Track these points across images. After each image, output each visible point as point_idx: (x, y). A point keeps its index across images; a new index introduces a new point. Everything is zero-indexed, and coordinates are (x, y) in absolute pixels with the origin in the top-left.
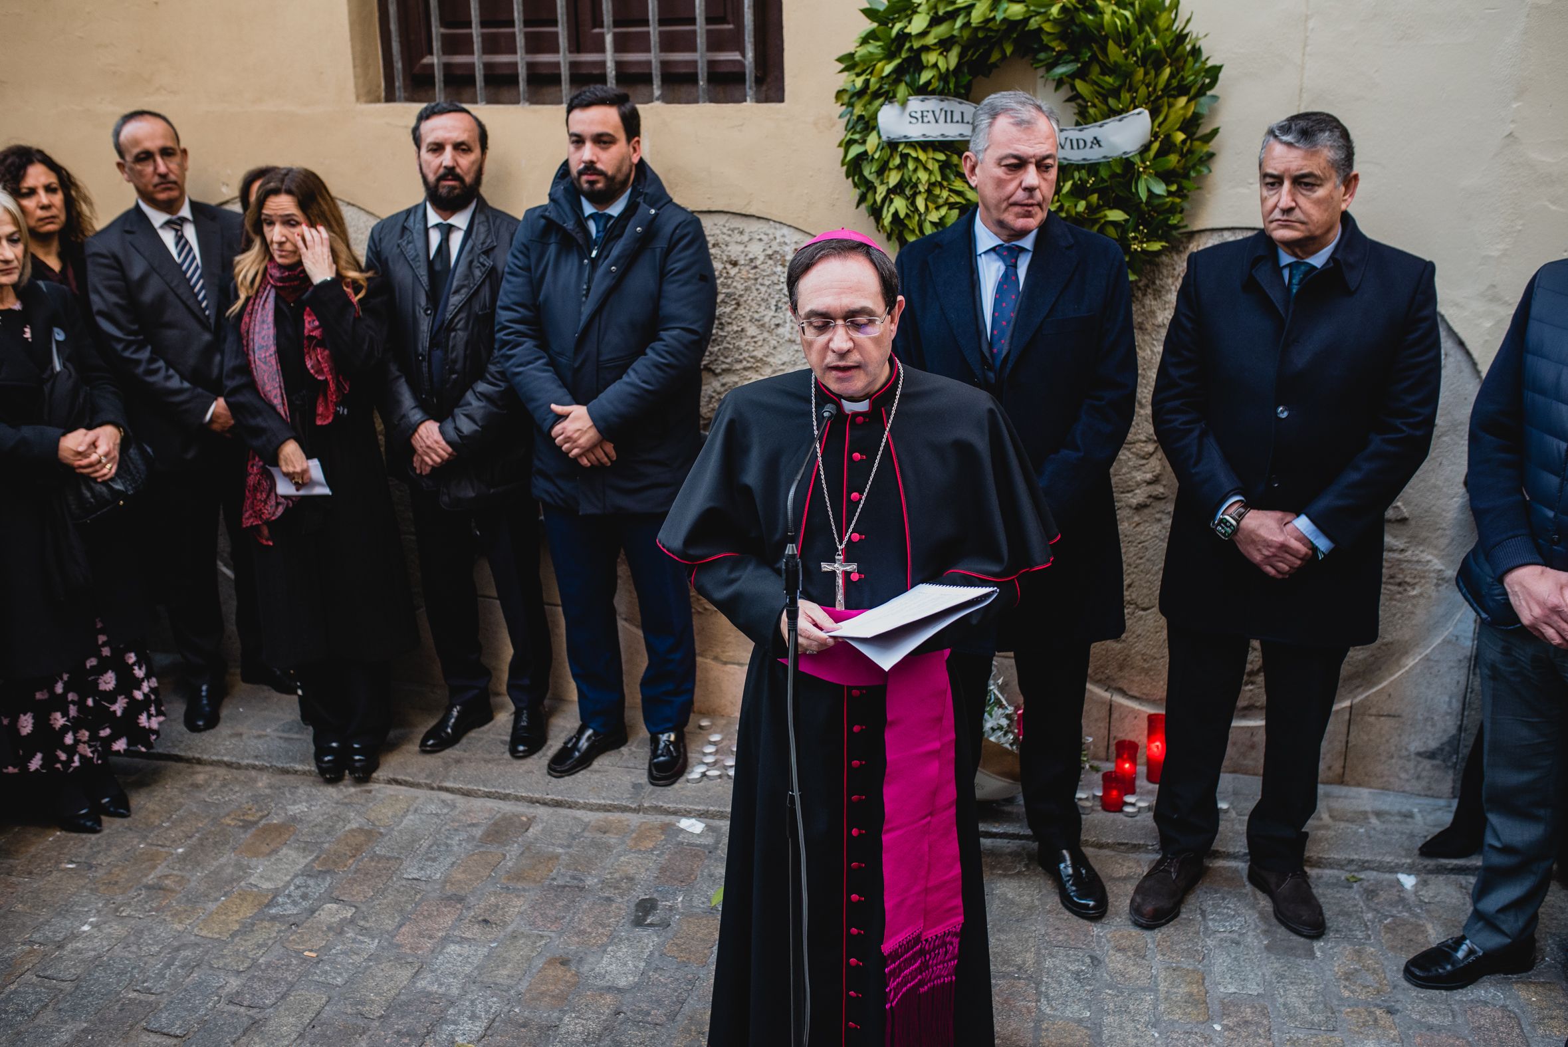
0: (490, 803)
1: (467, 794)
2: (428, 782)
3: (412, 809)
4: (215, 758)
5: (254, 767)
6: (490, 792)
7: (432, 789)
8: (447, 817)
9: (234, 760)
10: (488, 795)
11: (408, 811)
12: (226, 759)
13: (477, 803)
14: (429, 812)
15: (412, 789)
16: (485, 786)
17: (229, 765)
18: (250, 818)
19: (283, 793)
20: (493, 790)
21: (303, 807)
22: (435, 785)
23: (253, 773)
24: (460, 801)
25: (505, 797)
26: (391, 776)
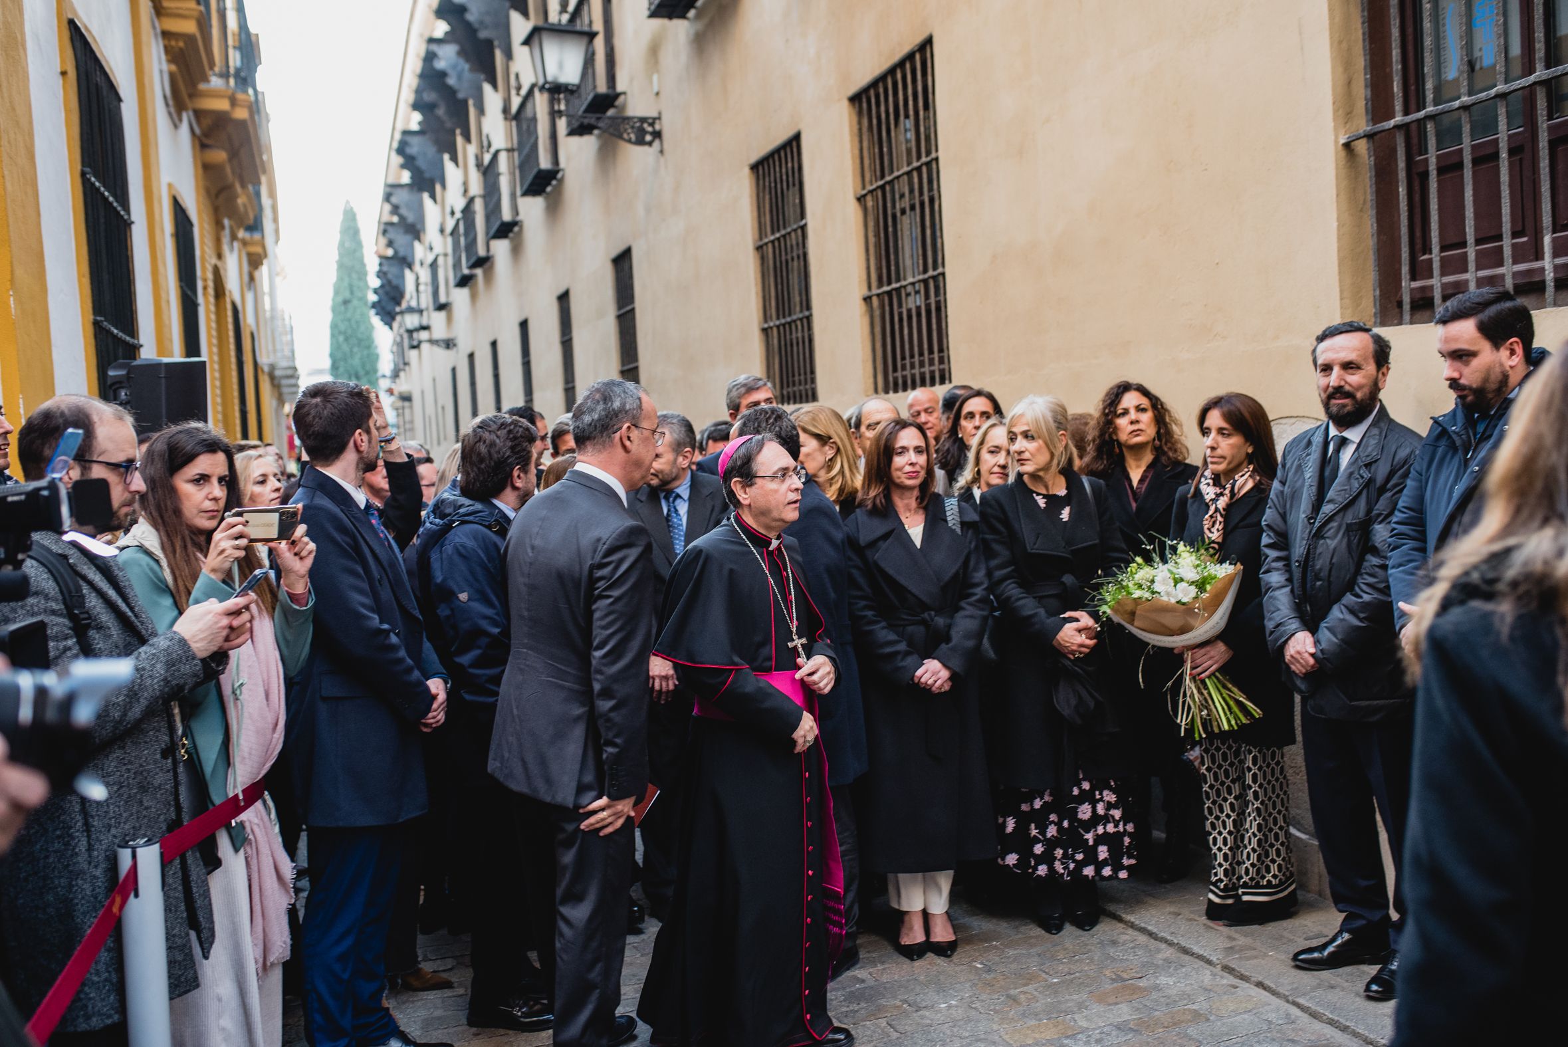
0: (1329, 1031)
1: (1314, 1015)
2: (1287, 993)
3: (1255, 1011)
4: (1143, 925)
5: (1165, 941)
6: (1333, 1020)
7: (1288, 1001)
8: (1278, 1027)
9: (1155, 930)
10: (1331, 1022)
11: (1250, 1011)
12: (1150, 928)
13: (1317, 1026)
14: (1265, 1018)
15: (1273, 998)
16: (1332, 1012)
17: (1151, 934)
18: (1125, 976)
19: (1169, 967)
20: (1336, 1018)
21: (1171, 981)
22: (1290, 998)
23: (1164, 946)
24: (1304, 1018)
25: (1344, 1029)
26: (1260, 979)
